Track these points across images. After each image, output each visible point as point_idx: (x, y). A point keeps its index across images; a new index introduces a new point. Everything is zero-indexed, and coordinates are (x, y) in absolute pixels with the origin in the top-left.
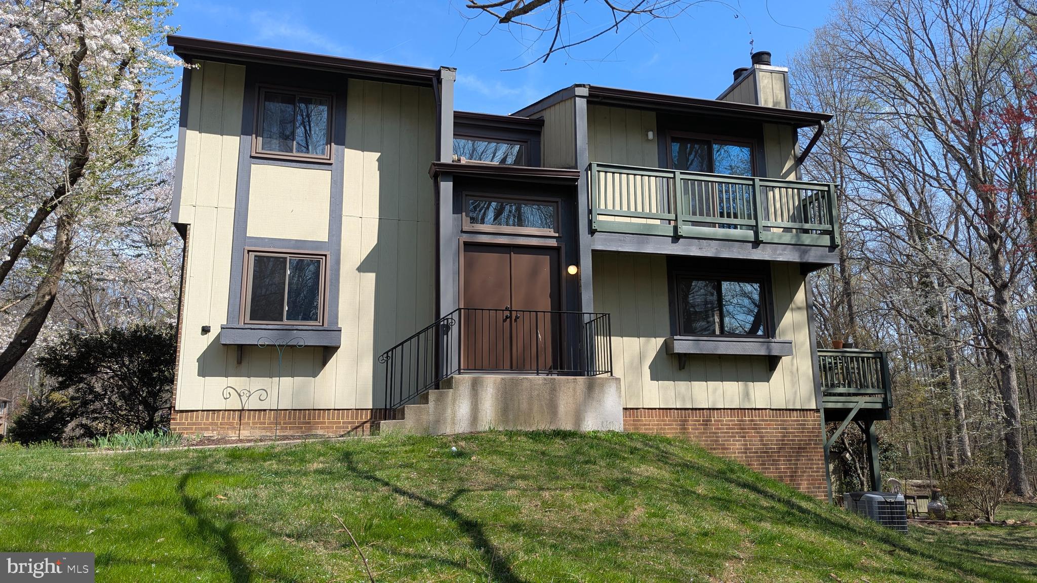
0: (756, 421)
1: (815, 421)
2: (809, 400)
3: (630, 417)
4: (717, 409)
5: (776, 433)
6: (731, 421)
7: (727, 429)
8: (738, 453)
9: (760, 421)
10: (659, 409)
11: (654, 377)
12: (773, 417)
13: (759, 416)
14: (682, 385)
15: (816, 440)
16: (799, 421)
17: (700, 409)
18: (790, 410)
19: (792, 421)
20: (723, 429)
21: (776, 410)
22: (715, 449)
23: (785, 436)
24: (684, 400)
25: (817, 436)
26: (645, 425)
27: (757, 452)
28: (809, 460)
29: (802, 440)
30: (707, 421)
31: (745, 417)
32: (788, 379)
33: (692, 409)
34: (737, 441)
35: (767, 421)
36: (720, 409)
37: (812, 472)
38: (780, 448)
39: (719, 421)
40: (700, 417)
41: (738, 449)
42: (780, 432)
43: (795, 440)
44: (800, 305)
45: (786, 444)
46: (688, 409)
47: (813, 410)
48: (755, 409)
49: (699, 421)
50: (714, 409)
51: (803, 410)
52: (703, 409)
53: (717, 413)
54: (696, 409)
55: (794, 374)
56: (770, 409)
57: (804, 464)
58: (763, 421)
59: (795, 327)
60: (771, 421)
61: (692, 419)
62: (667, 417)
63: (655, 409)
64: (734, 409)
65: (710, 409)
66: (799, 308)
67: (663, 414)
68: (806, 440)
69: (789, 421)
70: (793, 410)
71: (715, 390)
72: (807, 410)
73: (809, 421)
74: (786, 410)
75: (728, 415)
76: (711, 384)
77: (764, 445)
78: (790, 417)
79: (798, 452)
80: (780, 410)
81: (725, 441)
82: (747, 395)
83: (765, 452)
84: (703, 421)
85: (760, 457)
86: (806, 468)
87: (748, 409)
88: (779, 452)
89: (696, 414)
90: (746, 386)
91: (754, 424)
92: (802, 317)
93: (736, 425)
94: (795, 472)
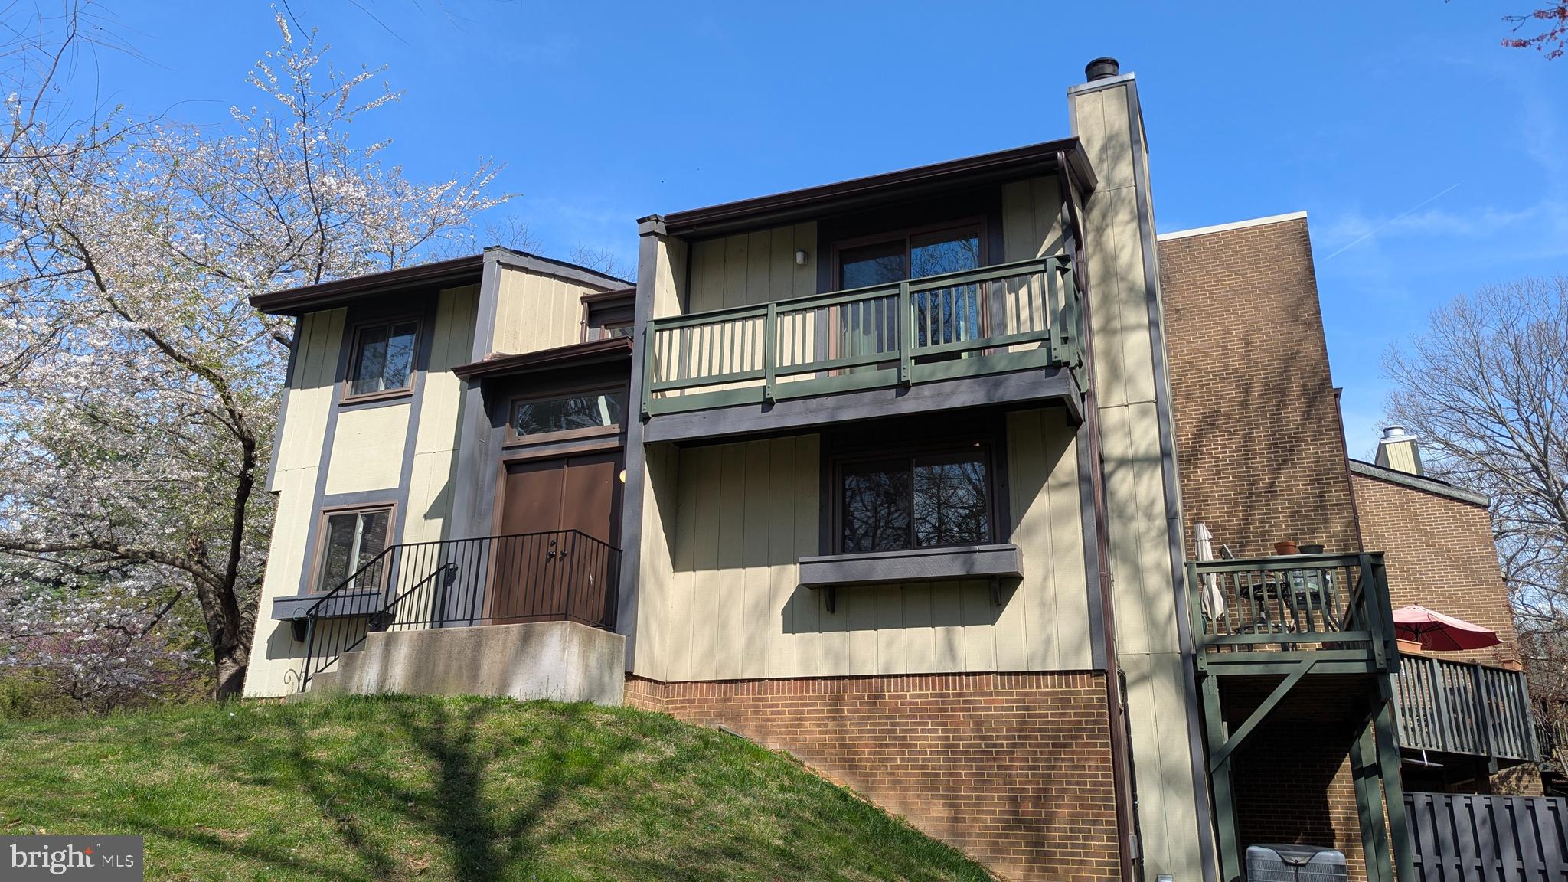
0: (969, 695)
1: (1093, 692)
2: (1078, 650)
3: (748, 694)
4: (896, 676)
5: (1007, 716)
6: (920, 696)
7: (911, 710)
8: (931, 753)
9: (975, 694)
10: (796, 679)
11: (790, 627)
12: (1003, 687)
13: (975, 687)
14: (835, 638)
15: (1093, 730)
16: (1057, 693)
17: (864, 677)
18: (1037, 673)
19: (1042, 694)
20: (905, 710)
21: (1009, 674)
22: (887, 745)
23: (1024, 723)
24: (837, 662)
25: (1095, 722)
26: (772, 706)
27: (967, 752)
28: (1075, 767)
29: (1060, 730)
30: (877, 697)
31: (947, 688)
32: (1034, 615)
33: (851, 678)
34: (929, 731)
35: (990, 694)
36: (901, 676)
37: (1082, 791)
38: (1014, 745)
39: (899, 697)
40: (864, 690)
41: (930, 746)
42: (1015, 716)
43: (1046, 730)
44: (1064, 479)
45: (1026, 738)
46: (844, 678)
47: (1087, 672)
48: (967, 674)
49: (862, 697)
50: (889, 676)
51: (1067, 673)
52: (870, 677)
53: (896, 684)
54: (857, 677)
55: (1047, 605)
56: (997, 673)
57: (1066, 775)
58: (982, 694)
59: (1057, 517)
60: (997, 694)
61: (854, 691)
62: (807, 692)
63: (789, 679)
64: (927, 675)
65: (882, 677)
66: (1064, 485)
67: (801, 687)
68: (1070, 730)
69: (1035, 694)
70: (1045, 673)
71: (890, 644)
72: (1074, 672)
73: (1078, 693)
74: (1030, 673)
75: (914, 686)
76: (885, 633)
77: (983, 738)
78: (1038, 686)
79: (1052, 753)
80: (1017, 674)
81: (906, 731)
82: (951, 648)
83: (983, 752)
84: (869, 697)
85: (974, 760)
86: (1068, 783)
87: (954, 674)
88: (1012, 752)
89: (857, 686)
90: (948, 632)
91: (965, 702)
92: (1071, 497)
93: (929, 703)
94: (1045, 790)
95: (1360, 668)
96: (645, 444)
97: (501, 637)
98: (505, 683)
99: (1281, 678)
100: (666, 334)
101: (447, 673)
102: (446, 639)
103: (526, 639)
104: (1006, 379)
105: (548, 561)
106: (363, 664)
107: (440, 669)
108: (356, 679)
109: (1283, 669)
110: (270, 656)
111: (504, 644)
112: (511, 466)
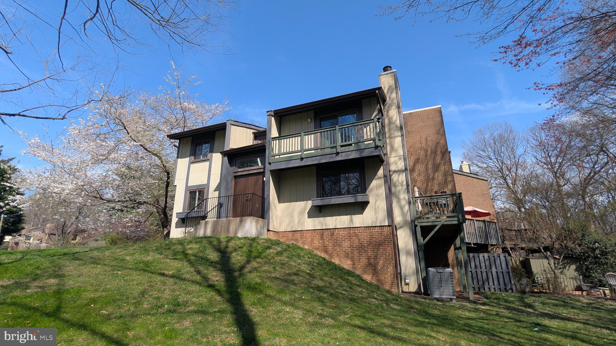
0: (356, 233)
1: (388, 231)
2: (384, 220)
3: (299, 234)
4: (337, 228)
5: (366, 238)
6: (343, 233)
7: (341, 237)
8: (347, 248)
9: (358, 232)
10: (311, 230)
11: (309, 217)
12: (365, 230)
13: (358, 231)
14: (322, 219)
15: (388, 241)
16: (379, 231)
17: (329, 229)
18: (374, 227)
19: (375, 232)
20: (340, 237)
21: (367, 227)
22: (335, 246)
23: (371, 239)
24: (322, 225)
25: (389, 239)
26: (305, 237)
27: (356, 247)
28: (384, 250)
29: (380, 241)
30: (332, 234)
31: (351, 231)
32: (373, 213)
33: (325, 229)
34: (346, 242)
35: (362, 232)
36: (339, 228)
37: (386, 256)
38: (368, 245)
39: (338, 234)
40: (329, 232)
41: (346, 246)
42: (368, 238)
43: (376, 241)
44: (380, 176)
45: (371, 243)
46: (324, 229)
47: (387, 226)
48: (356, 227)
49: (329, 234)
50: (335, 229)
51: (381, 226)
52: (331, 229)
53: (337, 231)
54: (327, 229)
55: (376, 210)
56: (363, 227)
57: (381, 252)
58: (360, 232)
59: (378, 187)
60: (364, 232)
61: (326, 233)
62: (314, 233)
63: (310, 230)
64: (345, 228)
65: (334, 229)
66: (380, 178)
67: (313, 232)
68: (383, 241)
69: (373, 232)
70: (376, 227)
71: (336, 220)
72: (383, 226)
73: (385, 231)
74: (372, 227)
75: (342, 231)
76: (334, 218)
77: (360, 244)
78: (374, 230)
79: (378, 247)
80: (368, 227)
81: (340, 242)
82: (351, 220)
83: (360, 247)
84: (330, 234)
85: (358, 249)
86: (382, 254)
87: (352, 228)
88: (368, 247)
89: (327, 231)
90: (351, 217)
91: (355, 234)
92: (382, 181)
93: (346, 235)
94: (376, 256)
95: (456, 222)
96: (270, 170)
97: (235, 221)
98: (236, 233)
99: (436, 226)
100: (275, 141)
101: (221, 231)
102: (221, 222)
103: (241, 221)
104: (364, 151)
105: (246, 201)
106: (200, 229)
107: (219, 230)
108: (198, 233)
109: (437, 223)
110: (176, 227)
111: (236, 223)
112: (236, 177)
